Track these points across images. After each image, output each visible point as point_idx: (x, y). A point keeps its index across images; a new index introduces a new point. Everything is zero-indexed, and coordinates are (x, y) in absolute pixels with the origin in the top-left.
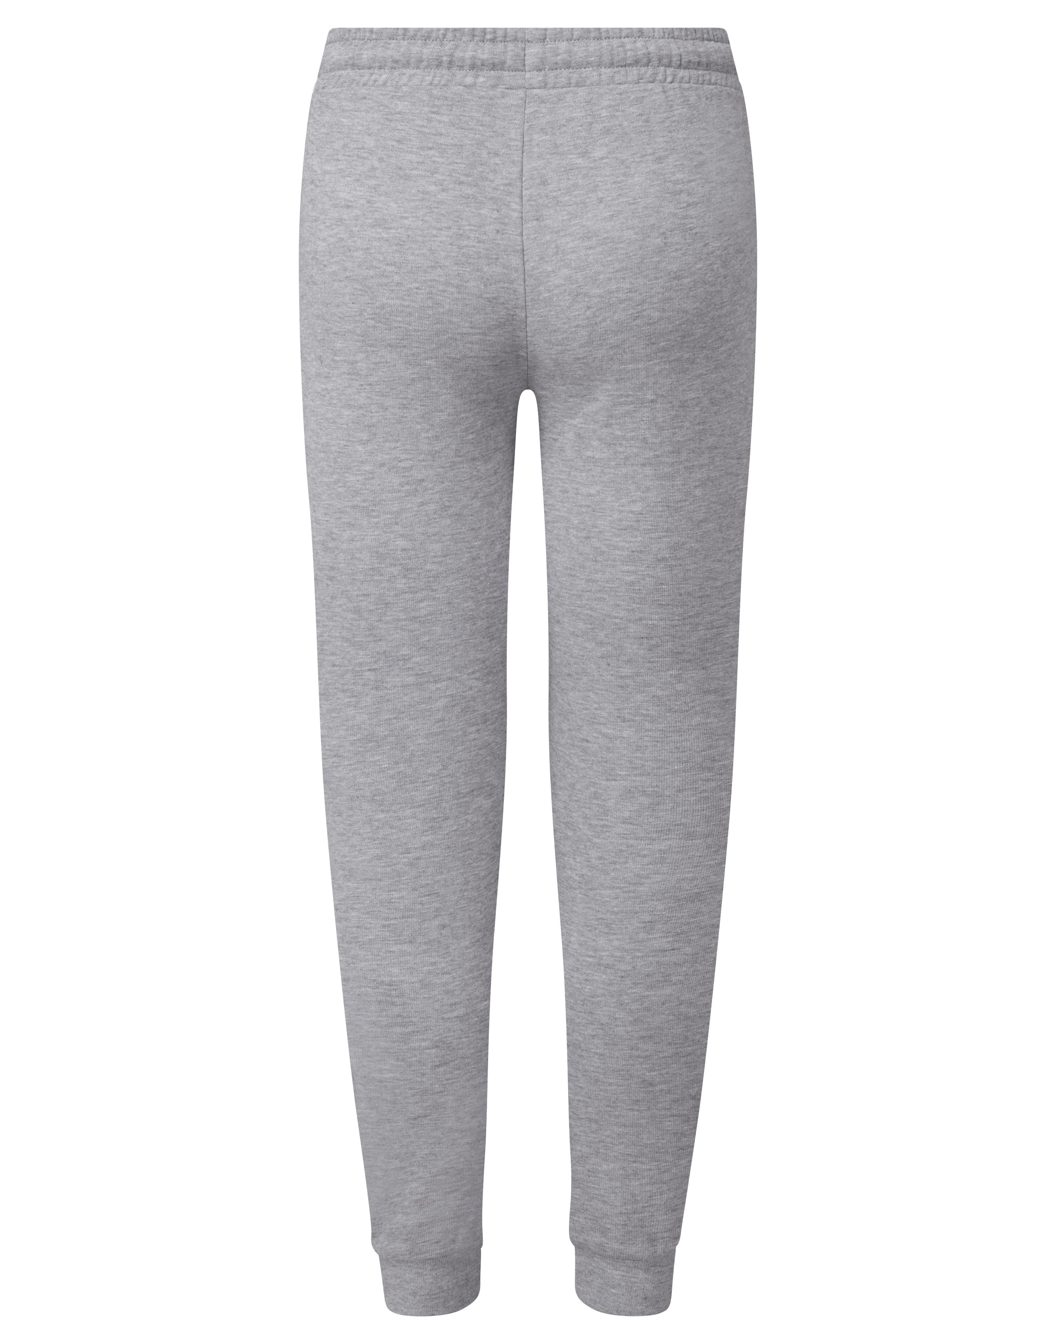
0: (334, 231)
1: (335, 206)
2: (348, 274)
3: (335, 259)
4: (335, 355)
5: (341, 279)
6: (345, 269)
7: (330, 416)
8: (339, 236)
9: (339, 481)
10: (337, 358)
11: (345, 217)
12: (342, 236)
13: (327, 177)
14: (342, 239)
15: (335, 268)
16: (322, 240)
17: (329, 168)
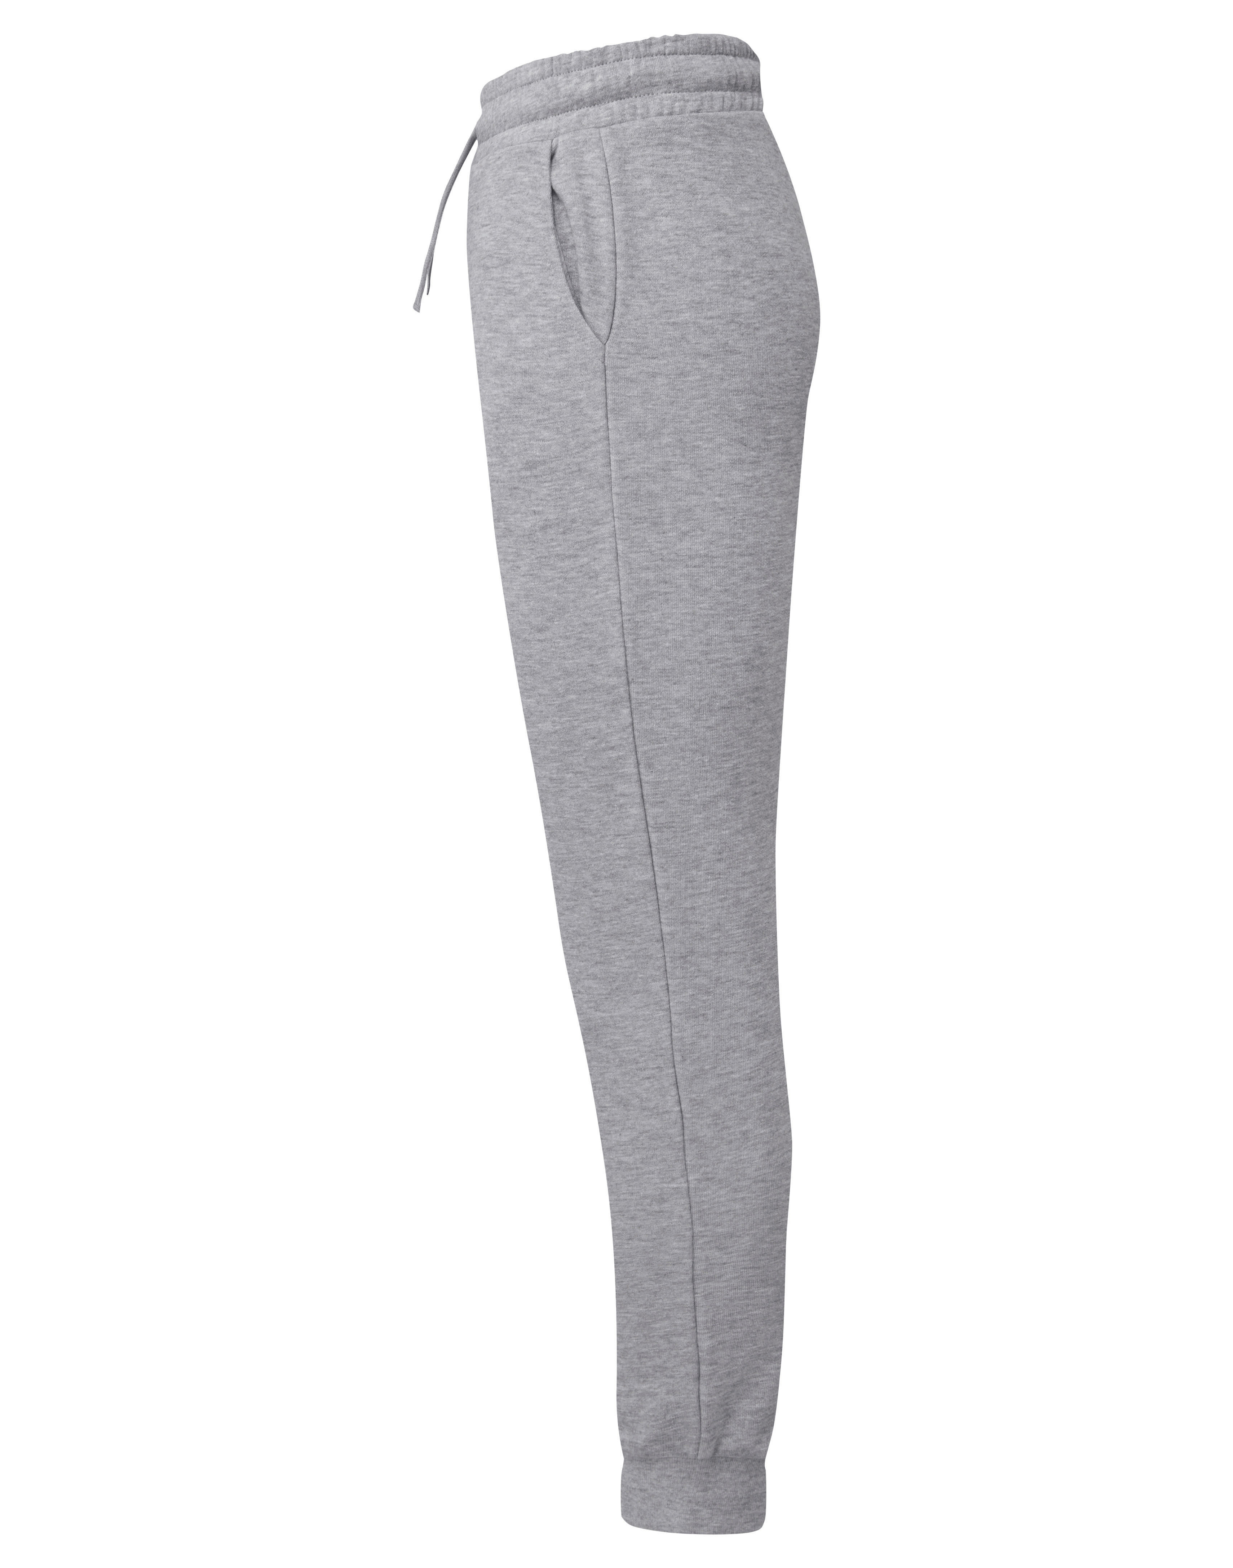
0: (767, 287)
1: (763, 255)
2: (789, 335)
3: (771, 320)
4: (769, 434)
5: (782, 342)
6: (785, 331)
7: (761, 509)
8: (773, 292)
9: (774, 584)
10: (771, 437)
11: (776, 268)
12: (776, 291)
13: (747, 220)
14: (777, 295)
15: (772, 330)
16: (750, 298)
17: (747, 209)
